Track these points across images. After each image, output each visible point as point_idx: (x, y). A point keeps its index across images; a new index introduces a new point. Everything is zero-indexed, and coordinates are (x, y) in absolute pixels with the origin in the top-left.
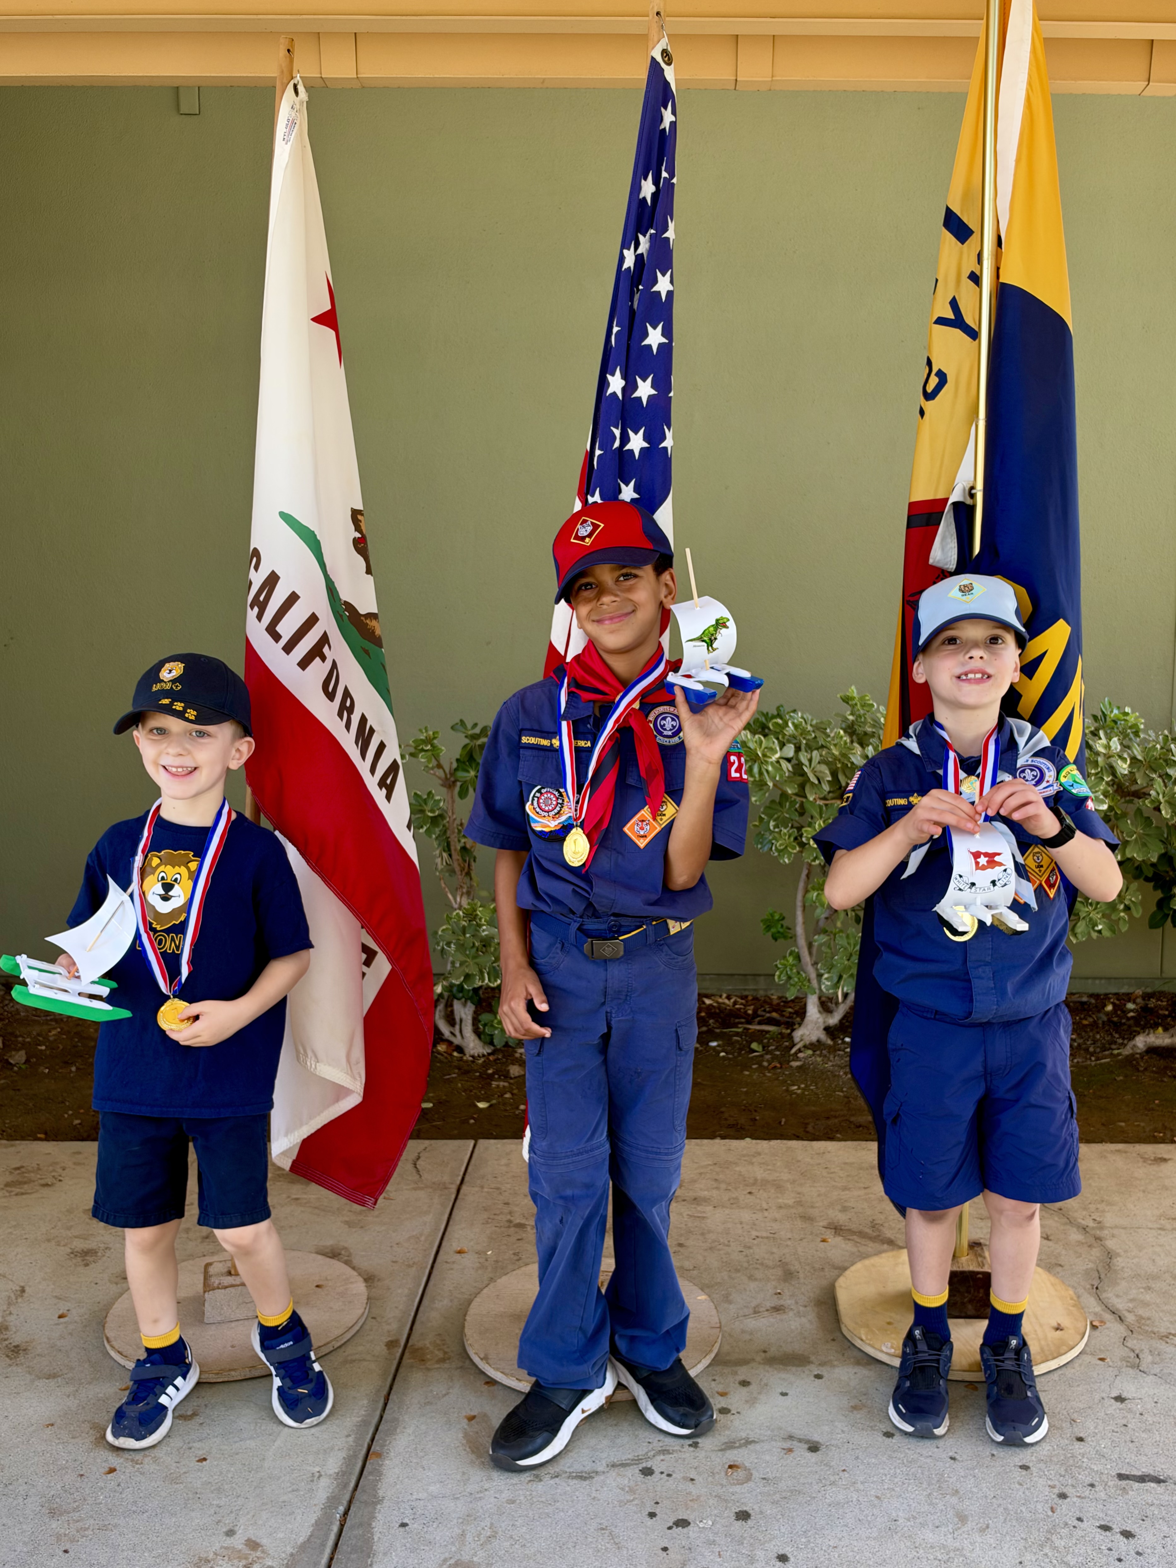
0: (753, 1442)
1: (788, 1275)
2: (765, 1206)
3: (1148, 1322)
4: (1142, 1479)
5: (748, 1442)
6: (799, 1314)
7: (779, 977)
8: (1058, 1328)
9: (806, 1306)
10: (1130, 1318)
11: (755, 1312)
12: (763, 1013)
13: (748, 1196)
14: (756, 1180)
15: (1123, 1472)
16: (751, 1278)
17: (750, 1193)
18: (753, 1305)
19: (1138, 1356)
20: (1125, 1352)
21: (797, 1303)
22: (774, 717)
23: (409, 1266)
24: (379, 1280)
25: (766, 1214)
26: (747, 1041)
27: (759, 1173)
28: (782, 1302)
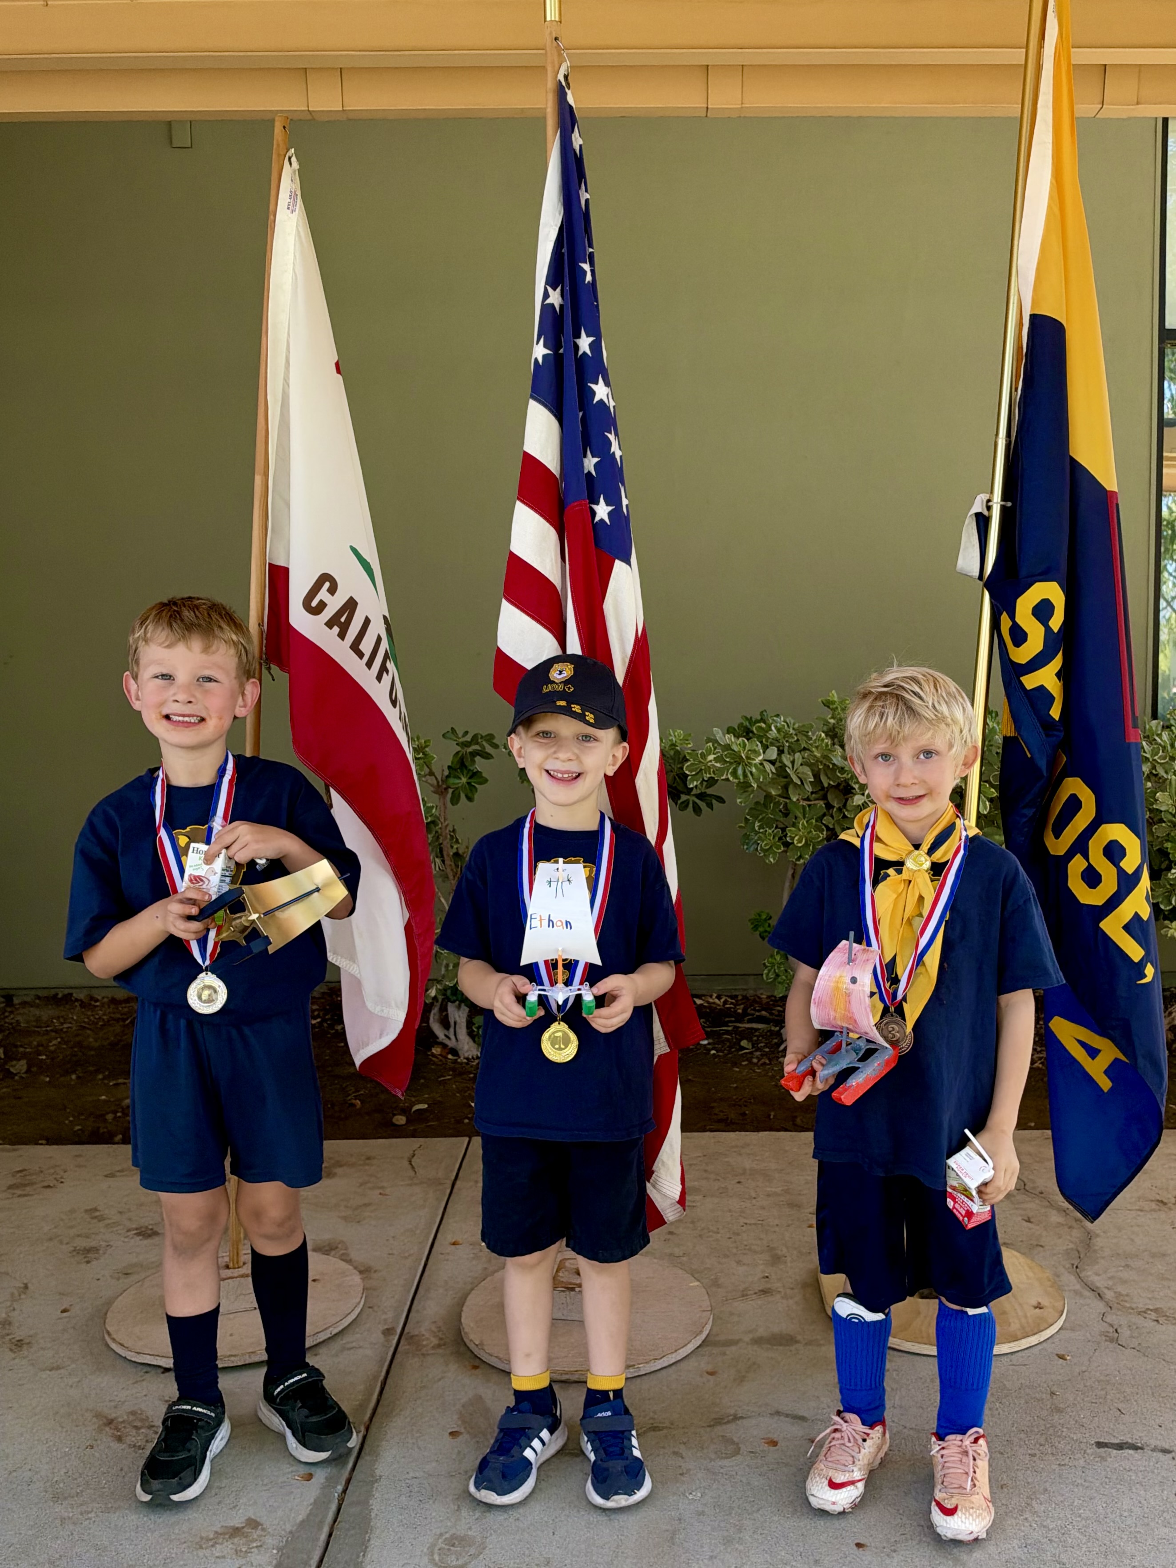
0: (742, 1418)
1: (776, 1259)
2: (754, 1195)
3: (1126, 1298)
4: (1120, 1446)
5: (736, 1418)
6: (785, 1297)
7: (767, 974)
8: (1039, 1306)
9: (792, 1289)
10: (1109, 1295)
11: (743, 1296)
12: (753, 1012)
13: (738, 1185)
14: (745, 1170)
15: (1101, 1440)
16: (739, 1263)
17: (739, 1182)
18: (741, 1288)
19: (1116, 1331)
20: (1104, 1327)
21: (784, 1286)
22: (759, 722)
23: (406, 1258)
24: (375, 1271)
25: (754, 1201)
26: (736, 1039)
27: (748, 1164)
28: (769, 1286)
